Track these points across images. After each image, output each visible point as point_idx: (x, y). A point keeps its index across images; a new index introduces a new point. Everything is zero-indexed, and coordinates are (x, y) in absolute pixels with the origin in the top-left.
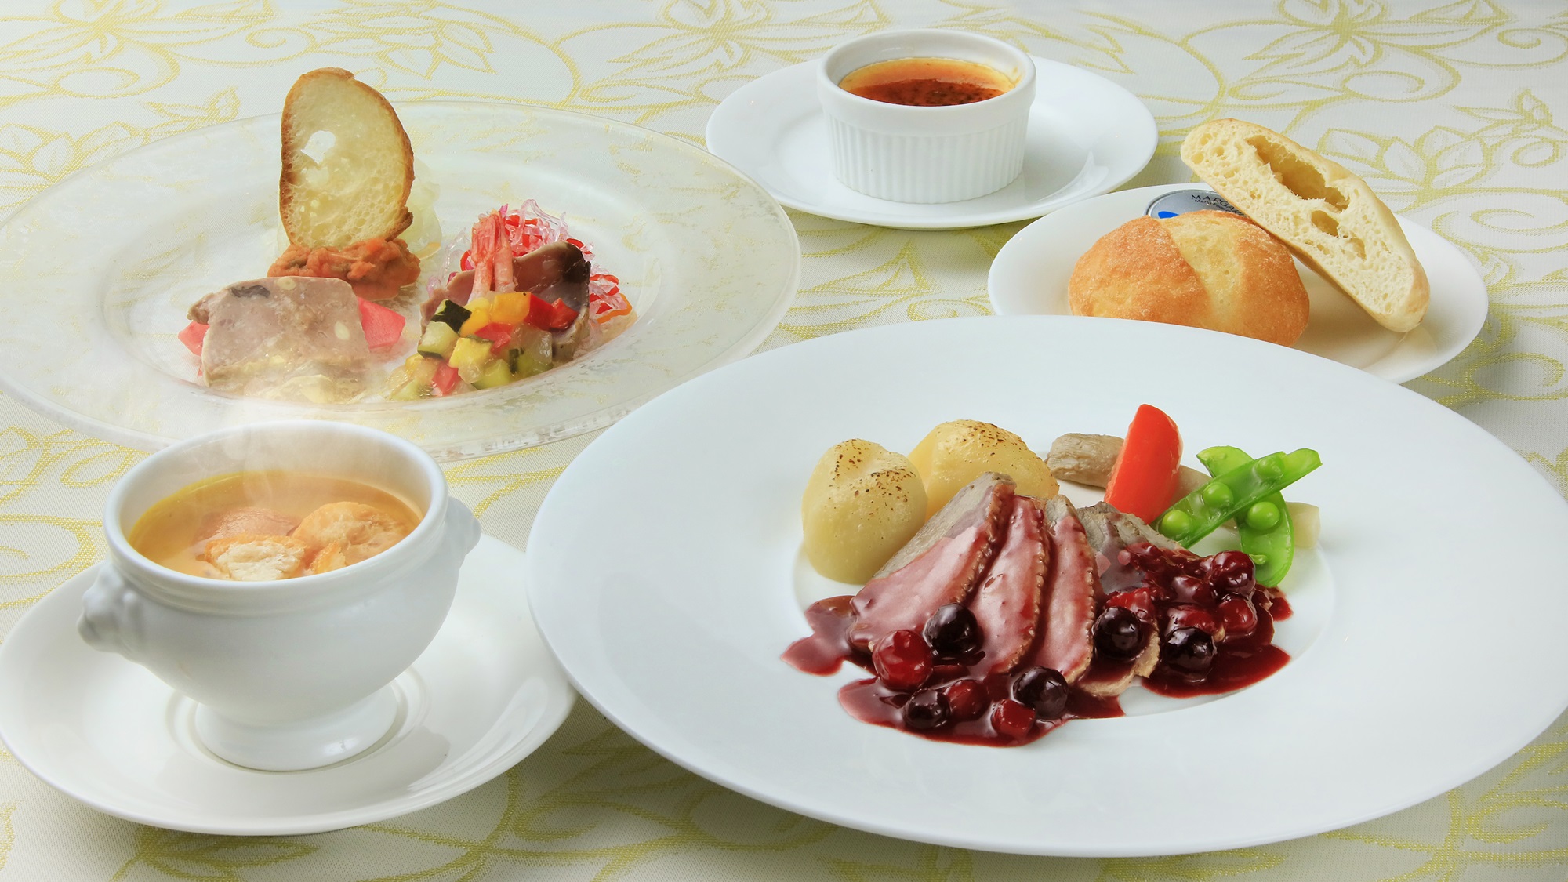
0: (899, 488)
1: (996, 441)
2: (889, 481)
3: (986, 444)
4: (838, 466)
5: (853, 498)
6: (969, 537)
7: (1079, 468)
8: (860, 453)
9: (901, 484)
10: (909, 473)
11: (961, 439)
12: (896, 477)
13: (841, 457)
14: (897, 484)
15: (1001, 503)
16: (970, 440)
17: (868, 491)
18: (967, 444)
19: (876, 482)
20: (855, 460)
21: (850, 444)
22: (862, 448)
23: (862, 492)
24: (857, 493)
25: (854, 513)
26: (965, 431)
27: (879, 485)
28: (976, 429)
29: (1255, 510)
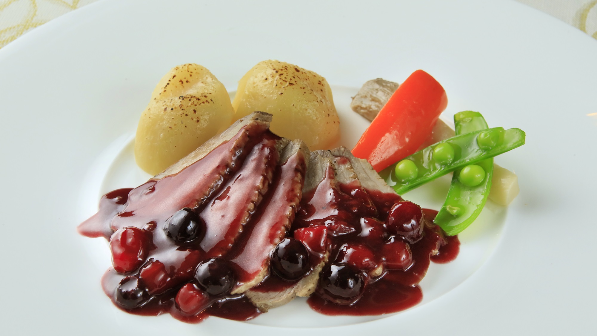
0: (195, 111)
1: (287, 84)
2: (189, 104)
3: (279, 85)
4: (168, 84)
5: (162, 113)
6: (215, 162)
7: (370, 108)
8: (191, 76)
9: (197, 108)
10: (209, 100)
11: (265, 77)
12: (196, 102)
13: (174, 77)
14: (194, 108)
15: (248, 139)
16: (270, 79)
17: (172, 109)
18: (267, 83)
19: (180, 103)
20: (184, 81)
21: (186, 68)
22: (194, 72)
23: (169, 109)
24: (166, 109)
25: (161, 124)
26: (270, 71)
27: (181, 106)
28: (277, 72)
29: (466, 171)
